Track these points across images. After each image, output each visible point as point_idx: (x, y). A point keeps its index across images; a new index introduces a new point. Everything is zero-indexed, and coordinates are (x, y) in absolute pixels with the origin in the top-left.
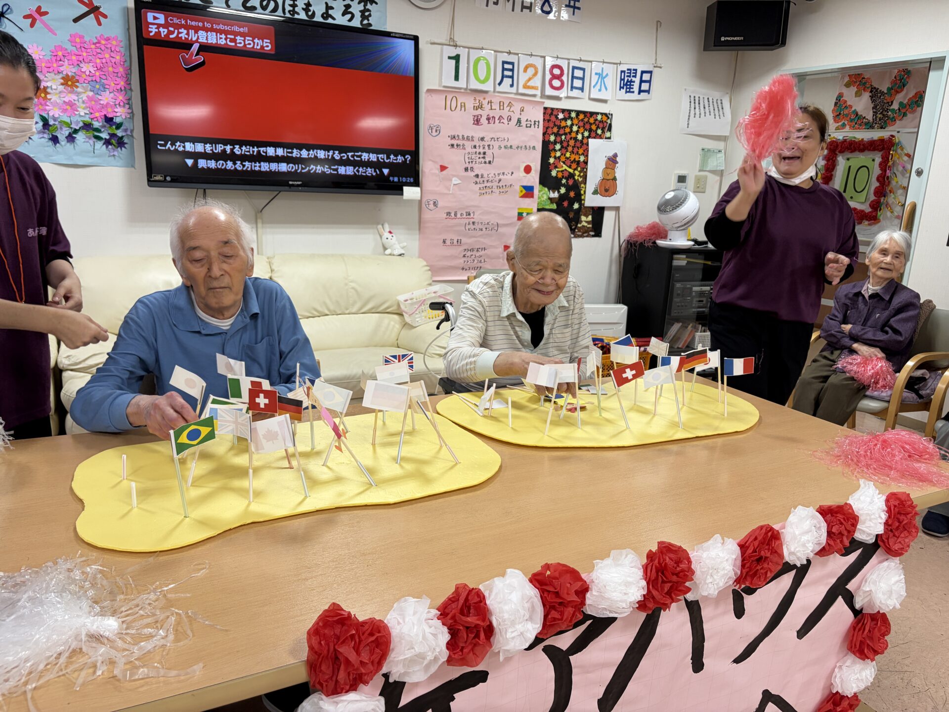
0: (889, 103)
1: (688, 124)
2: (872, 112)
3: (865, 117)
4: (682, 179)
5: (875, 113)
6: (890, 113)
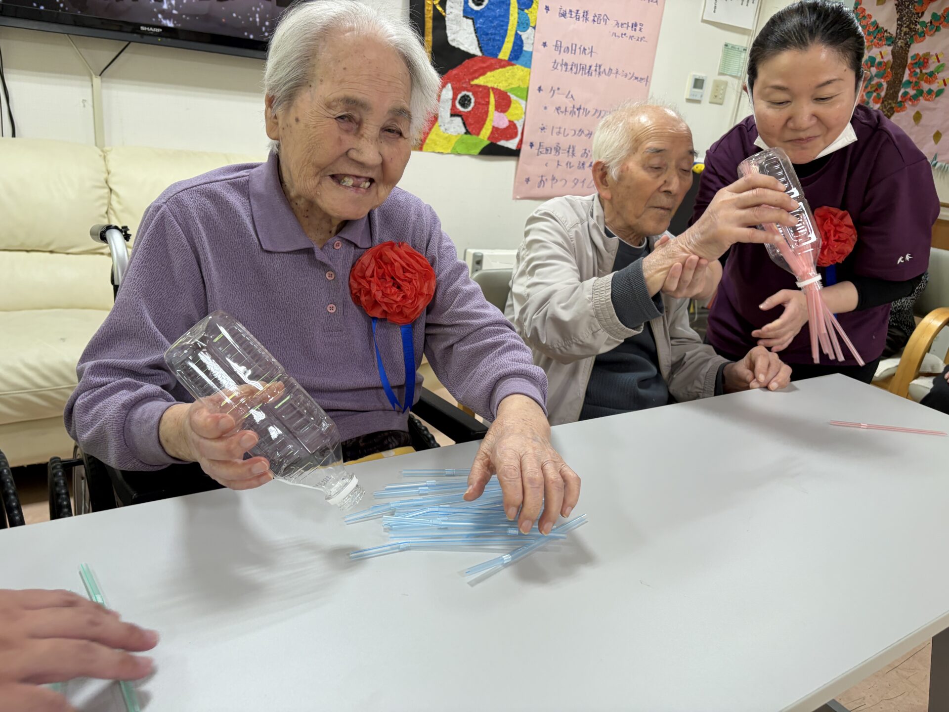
0: (918, 14)
1: (715, 7)
2: (896, 24)
3: (886, 31)
5: (900, 26)
6: (918, 26)
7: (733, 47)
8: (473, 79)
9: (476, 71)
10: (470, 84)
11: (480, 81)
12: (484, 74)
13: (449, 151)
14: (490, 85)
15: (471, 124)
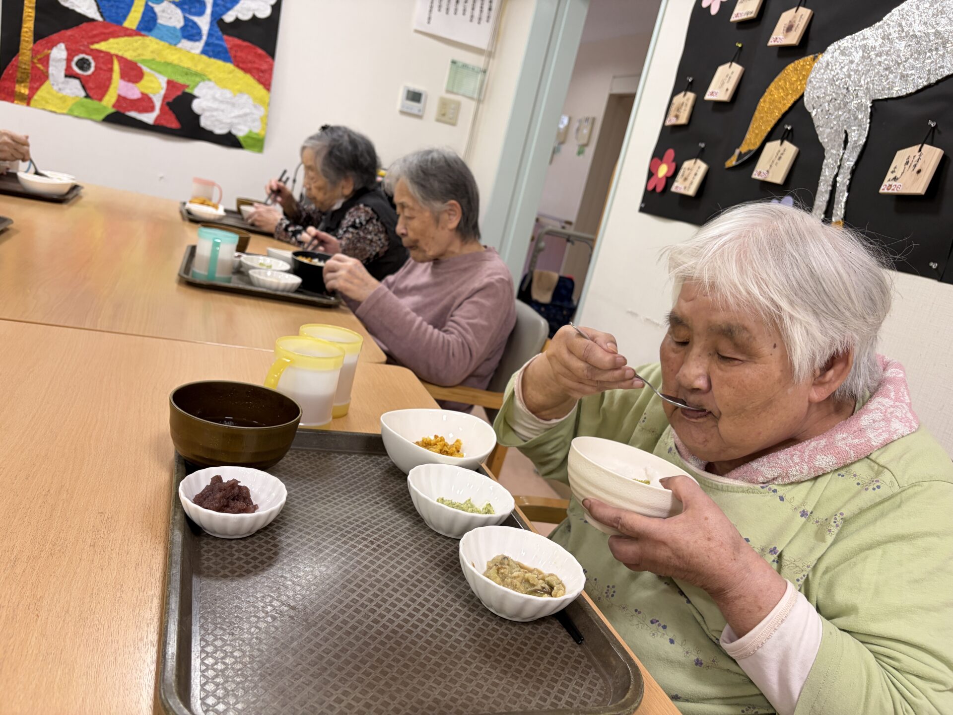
1: (429, 18)
4: (415, 97)
7: (465, 66)
8: (93, 43)
9: (95, 36)
10: (89, 48)
11: (102, 46)
12: (105, 39)
13: (65, 111)
14: (113, 52)
15: (91, 89)
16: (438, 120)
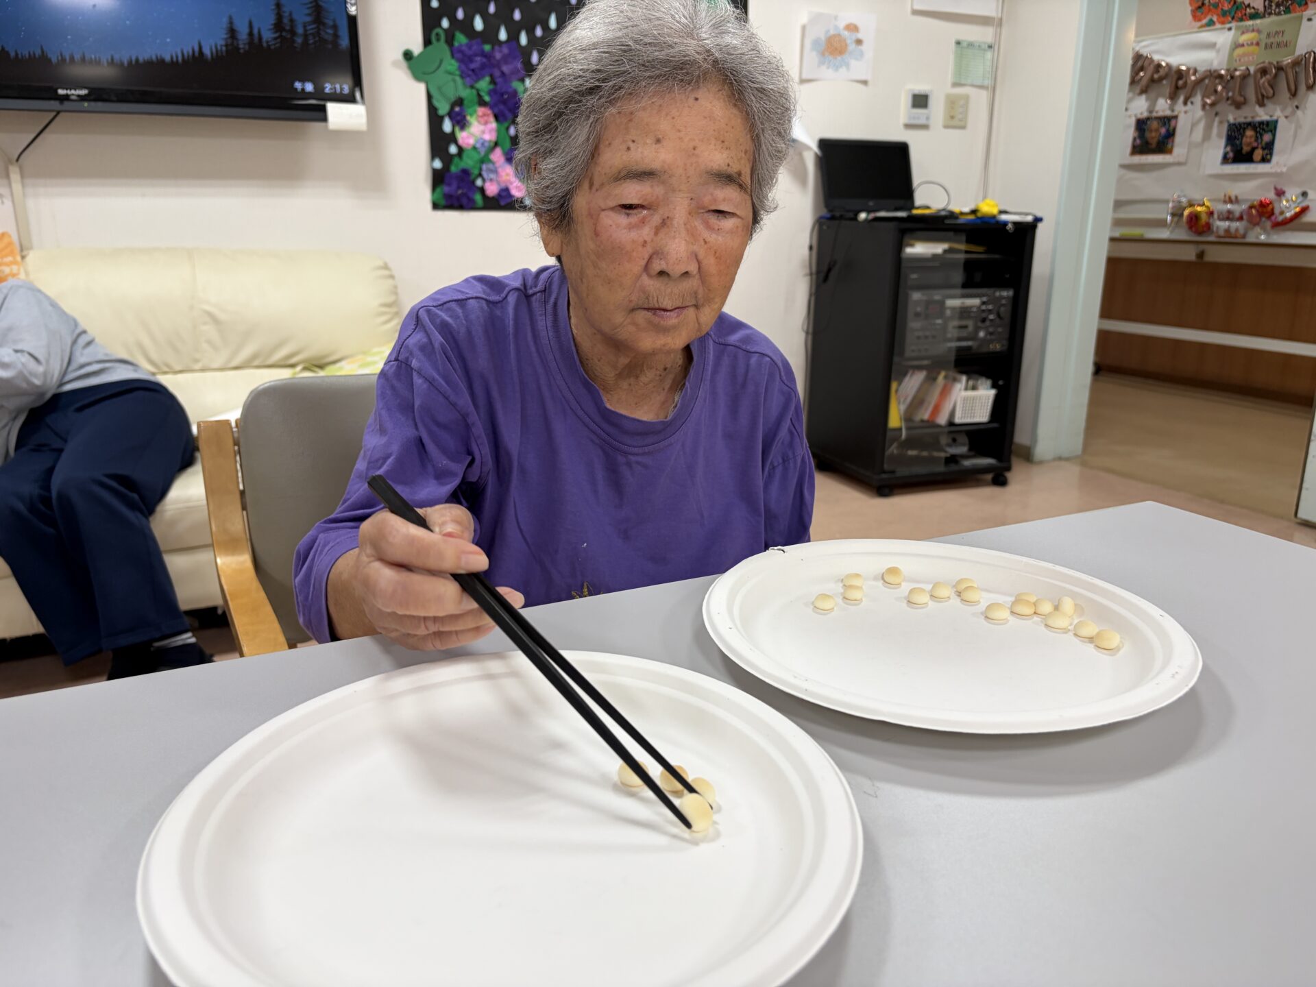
4: (920, 101)
7: (971, 45)
16: (946, 127)
